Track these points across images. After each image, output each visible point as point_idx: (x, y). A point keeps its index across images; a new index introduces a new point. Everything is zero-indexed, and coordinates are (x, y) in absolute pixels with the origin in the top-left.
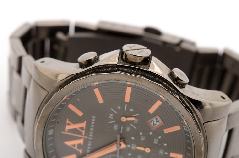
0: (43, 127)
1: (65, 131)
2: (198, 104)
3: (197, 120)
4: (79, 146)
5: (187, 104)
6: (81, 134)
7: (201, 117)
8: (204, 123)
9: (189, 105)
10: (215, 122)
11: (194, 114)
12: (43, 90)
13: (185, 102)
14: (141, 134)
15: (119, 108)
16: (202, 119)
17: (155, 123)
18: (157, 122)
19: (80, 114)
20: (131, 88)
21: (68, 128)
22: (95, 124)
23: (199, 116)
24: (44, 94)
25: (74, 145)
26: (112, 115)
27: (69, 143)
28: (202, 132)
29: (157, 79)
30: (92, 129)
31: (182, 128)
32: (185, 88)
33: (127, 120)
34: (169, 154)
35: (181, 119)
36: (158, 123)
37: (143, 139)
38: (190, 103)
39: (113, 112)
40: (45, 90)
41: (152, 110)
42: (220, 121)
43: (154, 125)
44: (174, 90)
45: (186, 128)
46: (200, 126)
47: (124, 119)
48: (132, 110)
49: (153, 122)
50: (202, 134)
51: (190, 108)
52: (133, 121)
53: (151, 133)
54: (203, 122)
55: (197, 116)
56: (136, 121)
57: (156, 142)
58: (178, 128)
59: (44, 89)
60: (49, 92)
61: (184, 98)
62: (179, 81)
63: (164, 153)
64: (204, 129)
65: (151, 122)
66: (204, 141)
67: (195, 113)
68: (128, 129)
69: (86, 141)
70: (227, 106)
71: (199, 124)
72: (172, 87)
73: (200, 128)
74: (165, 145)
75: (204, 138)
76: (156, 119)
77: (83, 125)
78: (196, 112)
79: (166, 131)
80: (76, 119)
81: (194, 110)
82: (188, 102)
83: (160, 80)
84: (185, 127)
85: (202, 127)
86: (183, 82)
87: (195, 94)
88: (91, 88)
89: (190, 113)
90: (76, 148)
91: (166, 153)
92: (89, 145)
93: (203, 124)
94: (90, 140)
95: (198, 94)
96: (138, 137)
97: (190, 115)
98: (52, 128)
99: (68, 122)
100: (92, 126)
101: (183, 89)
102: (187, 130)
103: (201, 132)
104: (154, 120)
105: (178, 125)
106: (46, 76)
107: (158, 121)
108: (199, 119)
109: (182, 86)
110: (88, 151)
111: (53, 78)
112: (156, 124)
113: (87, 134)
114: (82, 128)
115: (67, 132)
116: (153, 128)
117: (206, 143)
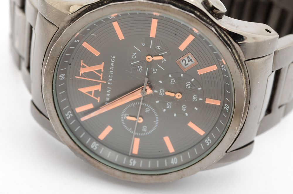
1: (79, 76)
2: (237, 38)
3: (237, 58)
4: (96, 92)
5: (225, 38)
6: (98, 78)
7: (241, 54)
8: (245, 61)
9: (227, 40)
10: (259, 59)
11: (234, 50)
12: (52, 25)
13: (223, 35)
14: (170, 76)
15: (144, 45)
16: (243, 56)
17: (187, 62)
18: (189, 61)
19: (97, 53)
20: (157, 20)
21: (82, 71)
22: (114, 66)
23: (239, 53)
24: (53, 29)
25: (90, 93)
26: (135, 54)
27: (84, 90)
28: (243, 72)
29: (188, 8)
30: (111, 72)
31: (219, 67)
32: (223, 19)
33: (153, 59)
34: (204, 100)
35: (218, 57)
36: (190, 63)
37: (173, 82)
38: (228, 36)
39: (136, 51)
40: (54, 26)
41: (183, 47)
42: (264, 58)
43: (186, 65)
44: (208, 21)
45: (224, 68)
46: (241, 65)
47: (149, 59)
48: (158, 47)
49: (184, 61)
50: (243, 74)
51: (229, 42)
52: (161, 60)
53: (182, 75)
54: (244, 59)
55: (237, 52)
56: (164, 61)
57: (188, 85)
58: (214, 68)
59: (53, 24)
60: (58, 28)
61: (221, 30)
62: (215, 11)
63: (198, 99)
64: (245, 68)
65: (183, 62)
66: (246, 83)
67: (235, 49)
68: (155, 71)
69: (104, 87)
70: (272, 41)
71: (239, 62)
72: (206, 17)
73: (241, 67)
74: (200, 89)
75: (246, 78)
76: (188, 57)
77: (101, 67)
78: (236, 47)
79: (201, 72)
80: (92, 61)
81: (233, 45)
82: (225, 35)
83: (192, 10)
84: (222, 66)
85: (243, 66)
86: (219, 12)
87: (234, 26)
88: (108, 21)
89: (228, 48)
90: (92, 96)
91: (201, 99)
92: (109, 91)
93: (244, 63)
94: (110, 86)
95: (237, 26)
97: (228, 51)
98: (63, 72)
99: (82, 64)
100: (112, 68)
101: (220, 20)
102: (225, 70)
103: (242, 72)
104: (186, 59)
105: (214, 65)
106: (55, 9)
107: (191, 60)
108: (239, 57)
109: (219, 16)
110: (108, 99)
111: (64, 11)
112: (188, 64)
113: (105, 78)
114: (99, 71)
115: (81, 76)
116: (185, 68)
117: (249, 86)
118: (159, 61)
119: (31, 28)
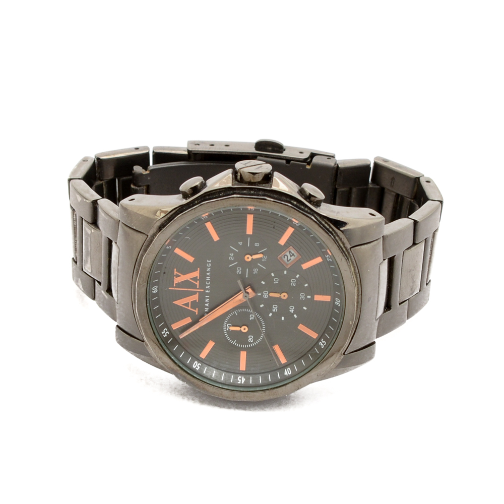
0: (145, 282)
1: (173, 287)
2: (339, 224)
3: (341, 245)
4: (193, 303)
5: (326, 225)
6: (195, 286)
7: (345, 241)
8: (351, 248)
9: (328, 227)
10: (366, 246)
11: (337, 238)
12: (139, 234)
13: (323, 223)
14: (273, 275)
15: (241, 243)
16: (348, 242)
17: (289, 258)
18: (291, 256)
19: (191, 259)
20: (252, 216)
21: (177, 280)
22: (211, 271)
23: (343, 240)
24: (140, 238)
25: (187, 305)
26: (232, 255)
27: (180, 303)
28: (350, 260)
29: (284, 198)
30: (208, 278)
31: (324, 259)
32: (321, 207)
33: (252, 259)
34: (313, 297)
35: (321, 246)
36: (293, 258)
37: (276, 281)
38: (329, 223)
39: (233, 251)
40: (142, 234)
41: (283, 241)
42: (372, 244)
43: (288, 261)
44: (306, 209)
45: (329, 258)
46: (346, 253)
47: (248, 258)
48: (257, 245)
49: (286, 257)
50: (351, 263)
51: (331, 230)
52: (261, 258)
53: (285, 272)
54: (349, 247)
55: (341, 239)
56: (264, 259)
57: (293, 283)
58: (319, 260)
59: (141, 232)
60: (148, 236)
61: (320, 217)
62: (312, 199)
63: (306, 297)
64: (352, 255)
65: (284, 258)
66: (354, 272)
67: (338, 236)
68: (256, 271)
69: (202, 296)
70: (378, 225)
71: (344, 249)
72: (304, 206)
73: (347, 255)
74: (306, 285)
75: (354, 267)
76: (290, 252)
77: (196, 274)
78: (339, 234)
79: (305, 266)
80: (186, 268)
81: (335, 233)
82: (326, 223)
83: (288, 199)
84: (327, 256)
85: (349, 253)
86: (316, 199)
87: (334, 212)
88: (201, 222)
89: (330, 236)
90: (190, 308)
91: (309, 297)
92: (207, 300)
93: (349, 250)
94: (207, 294)
95: (338, 213)
96: (269, 280)
97: (331, 239)
98: (155, 284)
99: (175, 272)
100: (208, 274)
101: (319, 208)
102: (331, 260)
103: (348, 259)
104: (288, 254)
105: (318, 257)
106: (142, 215)
107: (293, 255)
108: (344, 244)
109: (318, 204)
110: (207, 310)
111: (152, 216)
112: (290, 259)
113: (202, 286)
114: (195, 279)
115: (176, 287)
116: (287, 265)
117: (358, 275)
118: (259, 260)
119: (110, 242)
